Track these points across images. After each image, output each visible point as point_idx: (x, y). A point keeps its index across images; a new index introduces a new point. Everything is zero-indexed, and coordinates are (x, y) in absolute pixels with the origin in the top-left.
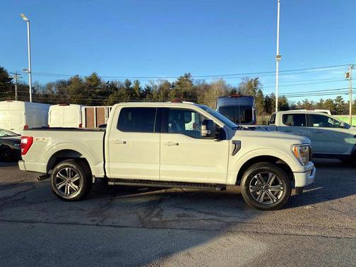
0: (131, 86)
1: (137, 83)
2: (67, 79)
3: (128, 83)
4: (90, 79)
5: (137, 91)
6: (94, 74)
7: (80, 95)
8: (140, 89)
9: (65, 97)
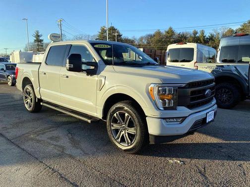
0: (198, 35)
1: (203, 32)
2: (152, 33)
3: (195, 33)
4: (168, 32)
5: (201, 38)
6: (171, 28)
7: (159, 44)
8: (204, 37)
9: (150, 45)
